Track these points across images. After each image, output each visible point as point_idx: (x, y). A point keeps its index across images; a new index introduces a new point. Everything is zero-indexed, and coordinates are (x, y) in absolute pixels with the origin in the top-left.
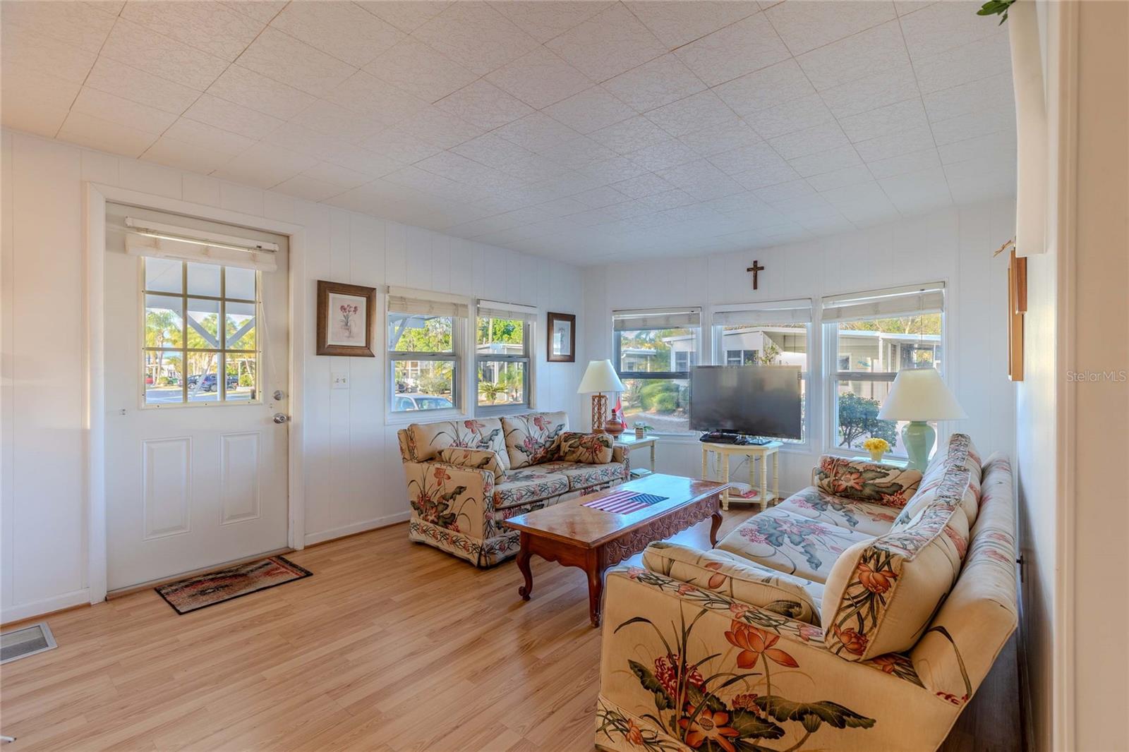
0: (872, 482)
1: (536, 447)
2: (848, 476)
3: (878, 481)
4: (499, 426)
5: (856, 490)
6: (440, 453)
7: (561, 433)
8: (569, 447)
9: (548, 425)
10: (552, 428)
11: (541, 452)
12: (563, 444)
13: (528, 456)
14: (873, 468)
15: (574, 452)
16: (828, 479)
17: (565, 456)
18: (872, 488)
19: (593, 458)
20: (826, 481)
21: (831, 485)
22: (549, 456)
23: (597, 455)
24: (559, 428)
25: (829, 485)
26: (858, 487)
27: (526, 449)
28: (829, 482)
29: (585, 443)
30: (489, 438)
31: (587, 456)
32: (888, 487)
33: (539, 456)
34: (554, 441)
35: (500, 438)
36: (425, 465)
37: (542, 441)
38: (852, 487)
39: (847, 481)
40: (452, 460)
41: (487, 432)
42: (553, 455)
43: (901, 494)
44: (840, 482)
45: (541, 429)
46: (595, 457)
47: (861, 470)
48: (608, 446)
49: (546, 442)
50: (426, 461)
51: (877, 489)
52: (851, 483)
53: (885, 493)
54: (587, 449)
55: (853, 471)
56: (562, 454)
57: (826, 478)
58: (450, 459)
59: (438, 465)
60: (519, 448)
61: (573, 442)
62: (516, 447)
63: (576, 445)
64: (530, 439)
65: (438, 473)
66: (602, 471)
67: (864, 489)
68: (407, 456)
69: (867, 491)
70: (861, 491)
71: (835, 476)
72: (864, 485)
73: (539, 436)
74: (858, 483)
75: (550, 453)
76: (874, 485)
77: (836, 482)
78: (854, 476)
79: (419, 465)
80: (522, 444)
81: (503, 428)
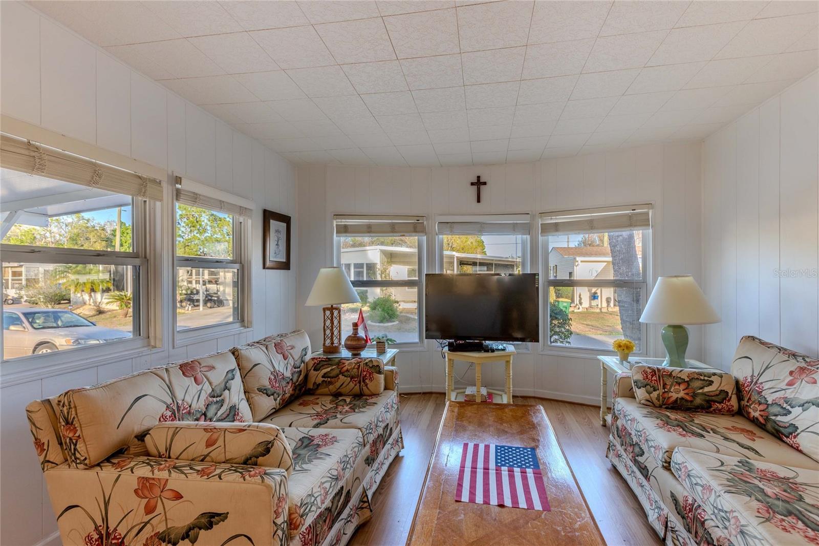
0: (700, 391)
1: (284, 383)
2: (677, 387)
3: (706, 389)
4: (233, 364)
5: (686, 401)
6: (141, 437)
7: (308, 357)
8: (323, 377)
9: (291, 351)
10: (297, 354)
11: (289, 389)
12: (313, 373)
13: (275, 400)
14: (696, 376)
15: (330, 383)
16: (657, 392)
17: (317, 388)
18: (703, 397)
19: (361, 390)
20: (655, 394)
21: (661, 397)
22: (297, 392)
23: (366, 385)
24: (304, 352)
25: (658, 399)
26: (688, 398)
27: (273, 390)
28: (658, 395)
29: (347, 370)
30: (223, 386)
31: (352, 386)
32: (717, 395)
33: (287, 395)
34: (301, 371)
35: (237, 384)
36: (108, 473)
37: (288, 374)
38: (682, 399)
39: (679, 392)
40: (175, 452)
41: (217, 377)
42: (300, 390)
43: (729, 401)
44: (670, 394)
45: (285, 358)
46: (364, 388)
47: (687, 379)
48: (380, 372)
49: (292, 374)
50: (108, 460)
51: (707, 398)
52: (682, 394)
53: (715, 401)
54: (352, 378)
55: (680, 381)
56: (310, 386)
57: (655, 390)
58: (169, 449)
59: (144, 471)
60: (263, 391)
61: (329, 369)
62: (260, 390)
63: (333, 373)
64: (275, 373)
65: (145, 487)
66: (385, 408)
67: (694, 398)
68: (55, 454)
69: (698, 401)
70: (691, 401)
71: (664, 388)
72: (695, 395)
73: (284, 368)
74: (687, 394)
75: (298, 388)
76: (704, 394)
77: (666, 395)
78: (682, 387)
79: (92, 473)
80: (266, 383)
81: (238, 365)
